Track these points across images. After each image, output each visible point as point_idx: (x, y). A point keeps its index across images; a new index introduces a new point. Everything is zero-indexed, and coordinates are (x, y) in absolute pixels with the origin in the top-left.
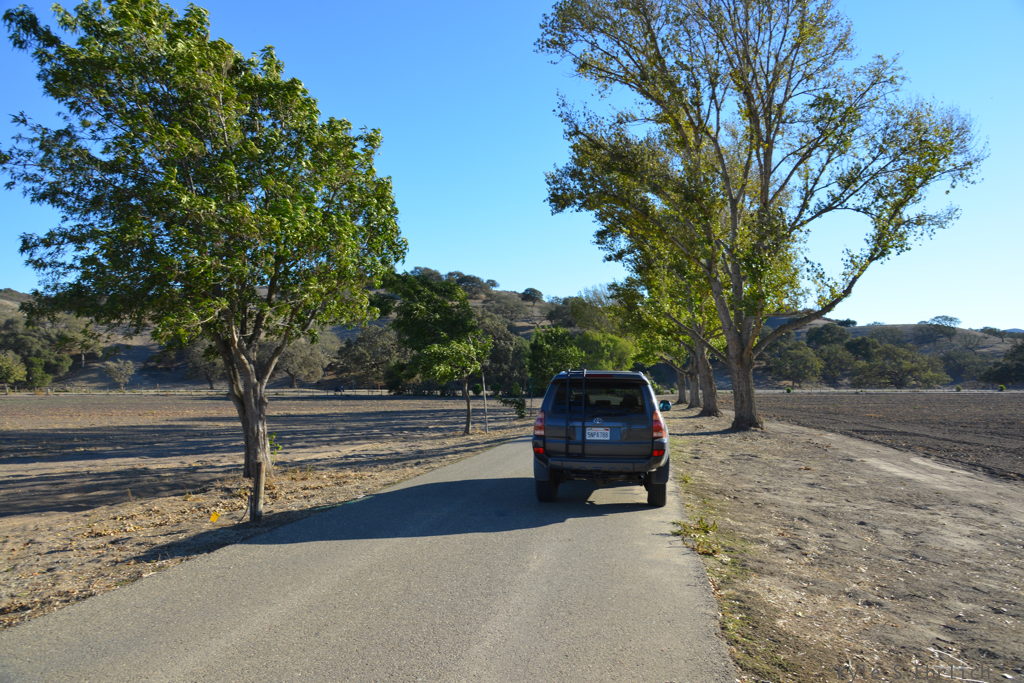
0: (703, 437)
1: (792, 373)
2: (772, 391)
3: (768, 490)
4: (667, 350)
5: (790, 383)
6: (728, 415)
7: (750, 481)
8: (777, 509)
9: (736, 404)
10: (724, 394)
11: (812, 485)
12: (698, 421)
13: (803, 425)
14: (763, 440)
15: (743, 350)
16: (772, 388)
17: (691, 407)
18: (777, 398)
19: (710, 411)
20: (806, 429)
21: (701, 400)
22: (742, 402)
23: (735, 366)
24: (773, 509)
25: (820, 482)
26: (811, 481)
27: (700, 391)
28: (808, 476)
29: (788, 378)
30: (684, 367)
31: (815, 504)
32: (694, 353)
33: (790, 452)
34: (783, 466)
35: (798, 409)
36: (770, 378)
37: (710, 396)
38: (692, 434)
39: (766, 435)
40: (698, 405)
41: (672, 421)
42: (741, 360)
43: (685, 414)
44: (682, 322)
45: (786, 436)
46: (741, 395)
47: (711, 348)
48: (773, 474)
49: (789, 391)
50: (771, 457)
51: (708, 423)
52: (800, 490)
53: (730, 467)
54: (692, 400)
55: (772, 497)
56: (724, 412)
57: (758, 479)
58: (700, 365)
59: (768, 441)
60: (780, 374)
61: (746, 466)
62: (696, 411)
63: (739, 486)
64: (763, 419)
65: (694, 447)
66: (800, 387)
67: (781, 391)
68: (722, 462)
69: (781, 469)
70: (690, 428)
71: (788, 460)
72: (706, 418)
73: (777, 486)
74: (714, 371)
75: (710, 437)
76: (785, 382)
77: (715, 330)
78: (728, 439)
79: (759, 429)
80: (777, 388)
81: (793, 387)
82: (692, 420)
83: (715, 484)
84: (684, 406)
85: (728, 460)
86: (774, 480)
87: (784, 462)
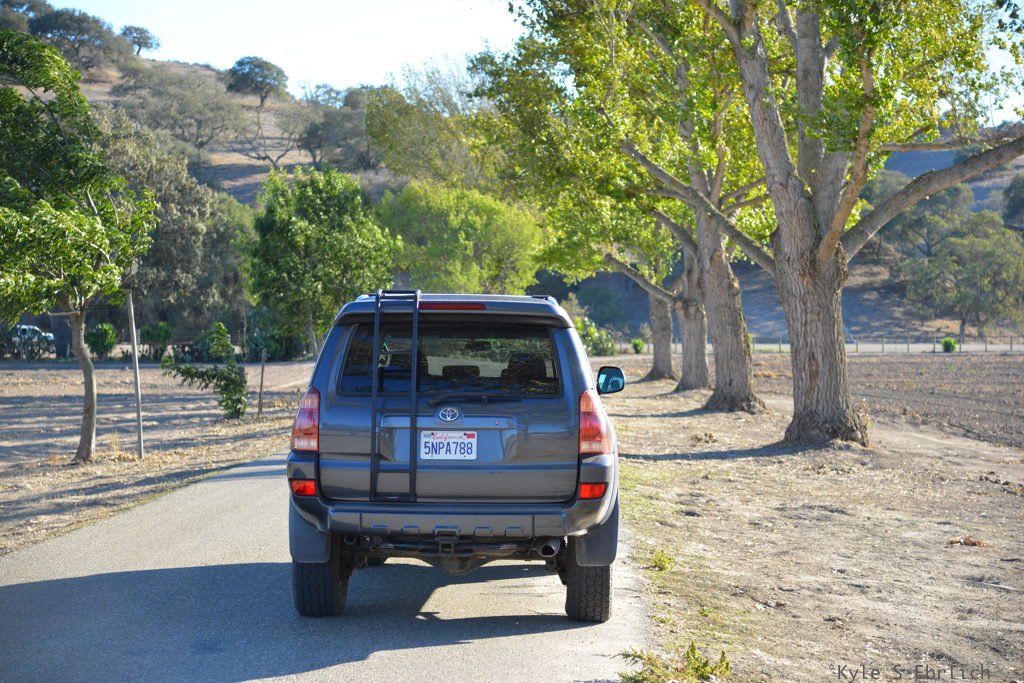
0: (712, 463)
1: (961, 299)
2: (902, 348)
3: (862, 589)
4: (624, 239)
5: (954, 326)
6: (778, 409)
7: (820, 568)
8: (878, 633)
9: (796, 380)
10: (770, 355)
11: (977, 581)
12: (701, 425)
13: (979, 437)
14: (865, 472)
15: (819, 239)
16: (905, 340)
17: (683, 387)
18: (915, 366)
19: (730, 400)
20: (985, 448)
21: (711, 370)
22: (814, 375)
23: (796, 282)
24: (871, 632)
25: (998, 573)
26: (976, 573)
27: (709, 348)
28: (969, 559)
29: (947, 312)
30: (669, 282)
31: (977, 623)
32: (695, 247)
33: (932, 504)
34: (909, 534)
35: (972, 395)
36: (898, 312)
37: (736, 357)
38: (685, 456)
39: (875, 460)
40: (702, 383)
41: (633, 423)
42: (812, 266)
43: (669, 405)
44: (661, 164)
45: (925, 463)
46: (812, 357)
47: (736, 235)
48: (879, 554)
49: (948, 348)
50: (880, 514)
51: (726, 431)
52: (944, 590)
53: (773, 536)
54: (687, 369)
55: (872, 605)
56: (769, 401)
57: (840, 564)
58: (707, 277)
59: (878, 475)
60: (928, 301)
61: (814, 534)
62: (697, 399)
63: (790, 580)
64: (867, 419)
65: (686, 489)
66: (981, 337)
67: (928, 347)
68: (755, 524)
69: (904, 542)
70: (679, 442)
71: (925, 522)
72: (722, 416)
73: (887, 579)
74: (746, 295)
75: (727, 464)
76: (939, 323)
77: (752, 185)
78: (771, 469)
79: (854, 445)
80: (918, 340)
81: (961, 337)
82: (685, 421)
83: (731, 574)
84: (666, 386)
85: (771, 519)
86: (881, 566)
87: (912, 525)
